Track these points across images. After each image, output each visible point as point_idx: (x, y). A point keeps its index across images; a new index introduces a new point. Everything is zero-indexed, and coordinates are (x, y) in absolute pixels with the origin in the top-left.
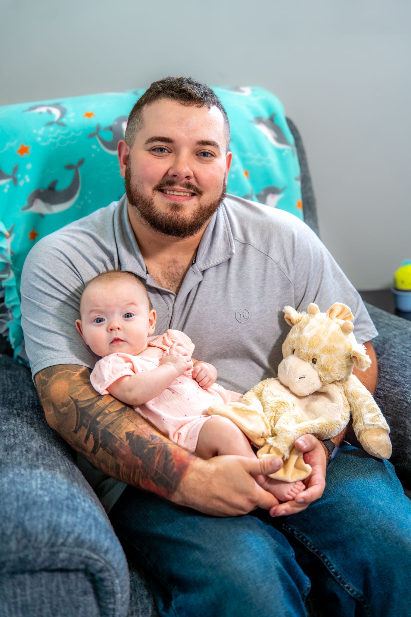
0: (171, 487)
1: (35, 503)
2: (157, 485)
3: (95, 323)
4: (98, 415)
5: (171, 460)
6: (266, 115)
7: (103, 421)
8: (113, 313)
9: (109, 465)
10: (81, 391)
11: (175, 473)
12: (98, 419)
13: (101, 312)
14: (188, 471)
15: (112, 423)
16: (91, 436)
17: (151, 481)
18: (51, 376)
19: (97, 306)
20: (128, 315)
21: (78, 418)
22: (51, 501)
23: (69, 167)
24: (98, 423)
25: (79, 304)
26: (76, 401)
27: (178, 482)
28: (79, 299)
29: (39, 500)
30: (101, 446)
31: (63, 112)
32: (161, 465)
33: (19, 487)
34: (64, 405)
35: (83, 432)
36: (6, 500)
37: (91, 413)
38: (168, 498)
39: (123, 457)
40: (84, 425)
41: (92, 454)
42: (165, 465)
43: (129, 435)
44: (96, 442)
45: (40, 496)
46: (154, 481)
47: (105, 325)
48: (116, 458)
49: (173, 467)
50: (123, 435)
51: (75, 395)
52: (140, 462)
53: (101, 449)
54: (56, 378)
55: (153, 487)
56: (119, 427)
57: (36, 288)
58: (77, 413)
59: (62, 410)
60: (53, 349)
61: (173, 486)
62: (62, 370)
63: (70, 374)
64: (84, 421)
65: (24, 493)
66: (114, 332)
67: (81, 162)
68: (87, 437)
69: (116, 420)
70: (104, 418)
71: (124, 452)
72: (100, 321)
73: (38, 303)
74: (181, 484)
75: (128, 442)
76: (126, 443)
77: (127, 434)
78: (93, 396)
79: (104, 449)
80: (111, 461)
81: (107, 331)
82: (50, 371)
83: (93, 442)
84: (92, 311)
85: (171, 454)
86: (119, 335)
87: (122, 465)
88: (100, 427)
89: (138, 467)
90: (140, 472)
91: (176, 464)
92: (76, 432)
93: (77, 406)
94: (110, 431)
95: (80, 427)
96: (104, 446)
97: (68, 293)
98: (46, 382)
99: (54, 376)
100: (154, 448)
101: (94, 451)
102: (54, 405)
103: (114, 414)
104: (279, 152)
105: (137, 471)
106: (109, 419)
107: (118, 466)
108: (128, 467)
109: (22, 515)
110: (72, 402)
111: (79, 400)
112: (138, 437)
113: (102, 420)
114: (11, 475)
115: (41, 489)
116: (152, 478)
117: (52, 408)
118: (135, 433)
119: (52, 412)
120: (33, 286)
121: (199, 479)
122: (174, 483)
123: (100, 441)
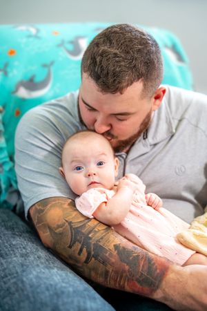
0: (154, 286)
1: (63, 292)
2: (141, 285)
3: (76, 171)
4: (90, 233)
5: (154, 264)
6: (169, 44)
7: (95, 237)
8: (89, 162)
9: (99, 272)
10: (74, 215)
11: (158, 274)
12: (90, 236)
13: (80, 161)
14: (169, 272)
15: (102, 238)
16: (85, 250)
17: (136, 282)
18: (47, 205)
19: (76, 157)
20: (100, 164)
21: (72, 235)
22: (74, 292)
23: (45, 66)
24: (90, 238)
25: (61, 154)
26: (70, 223)
27: (160, 281)
28: (61, 151)
29: (65, 290)
30: (93, 256)
31: (38, 31)
32: (146, 268)
33: (45, 281)
34: (59, 227)
35: (78, 246)
36: (39, 290)
37: (83, 231)
38: (150, 297)
39: (112, 264)
40: (78, 241)
41: (85, 264)
42: (149, 268)
43: (116, 247)
44: (89, 253)
45: (65, 287)
46: (139, 282)
47: (83, 171)
48: (106, 265)
49: (156, 269)
50: (112, 247)
51: (70, 218)
52: (127, 267)
53: (93, 259)
54: (51, 207)
55: (138, 288)
56: (108, 241)
57: (29, 142)
58: (72, 232)
59: (57, 231)
60: (46, 186)
61: (156, 285)
62: (54, 201)
63: (62, 204)
64: (78, 238)
65: (51, 285)
66: (91, 177)
67: (52, 63)
68: (81, 250)
69: (104, 236)
70: (95, 234)
71: (113, 260)
72: (80, 169)
73: (31, 153)
74: (164, 283)
75: (116, 252)
76: (115, 253)
77: (114, 245)
78: (82, 219)
79: (96, 259)
80: (101, 268)
81: (86, 177)
82: (45, 202)
83: (86, 254)
84: (72, 161)
85: (152, 260)
86: (96, 179)
87: (111, 271)
88: (92, 242)
89: (125, 271)
90: (127, 276)
91: (158, 267)
92: (70, 247)
93: (71, 227)
94: (101, 244)
95: (75, 243)
96: (96, 257)
97: (53, 145)
98: (42, 211)
99: (49, 205)
100: (138, 256)
101: (87, 261)
102: (50, 228)
103: (102, 231)
104: (180, 68)
105: (124, 275)
106: (99, 235)
107: (107, 272)
108: (117, 272)
109: (55, 301)
110: (67, 224)
111: (73, 221)
112: (124, 248)
113: (93, 236)
114: (35, 273)
115: (63, 282)
116: (137, 280)
117: (48, 230)
118: (121, 245)
119: (49, 233)
120: (27, 142)
121: (178, 279)
122: (157, 282)
123: (93, 253)
